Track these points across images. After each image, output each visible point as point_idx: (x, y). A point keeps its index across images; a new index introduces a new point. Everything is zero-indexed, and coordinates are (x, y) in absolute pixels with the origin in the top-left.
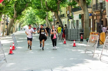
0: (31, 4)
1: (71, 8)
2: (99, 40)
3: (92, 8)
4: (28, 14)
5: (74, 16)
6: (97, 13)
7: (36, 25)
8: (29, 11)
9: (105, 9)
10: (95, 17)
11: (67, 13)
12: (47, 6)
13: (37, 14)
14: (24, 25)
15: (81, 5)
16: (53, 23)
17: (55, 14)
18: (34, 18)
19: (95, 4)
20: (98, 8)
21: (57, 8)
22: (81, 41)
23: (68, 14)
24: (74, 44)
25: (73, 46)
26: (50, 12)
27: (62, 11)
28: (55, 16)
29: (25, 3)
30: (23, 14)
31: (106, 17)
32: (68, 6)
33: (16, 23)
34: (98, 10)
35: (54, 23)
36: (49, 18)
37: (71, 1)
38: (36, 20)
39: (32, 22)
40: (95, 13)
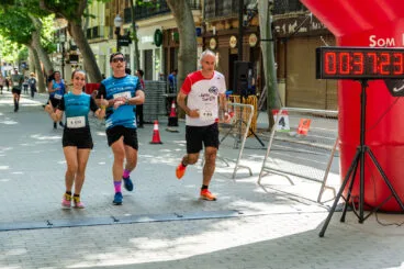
1: (123, 7)
3: (200, 8)
5: (138, 33)
6: (220, 26)
10: (213, 41)
11: (109, 21)
17: (69, 25)
20: (225, 11)
21: (77, 4)
22: (170, 125)
23: (118, 29)
27: (94, 17)
31: (253, 44)
34: (223, 18)
35: (64, 57)
40: (214, 29)
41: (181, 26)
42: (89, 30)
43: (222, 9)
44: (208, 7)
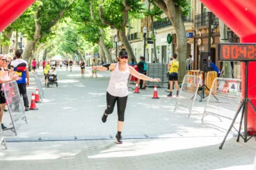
0: (71, 11)
1: (151, 21)
2: (204, 85)
3: (193, 21)
4: (63, 32)
5: (157, 37)
6: (203, 32)
7: (78, 54)
8: (66, 26)
9: (218, 25)
10: (200, 40)
11: (142, 31)
12: (102, 16)
13: (81, 32)
14: (53, 55)
15: (170, 16)
16: (113, 52)
17: (118, 32)
18: (75, 40)
19: (200, 13)
21: (122, 20)
23: (145, 34)
24: (156, 93)
25: (153, 98)
26: (109, 28)
28: (118, 37)
29: (57, 9)
30: (53, 32)
31: (222, 42)
32: (144, 16)
33: (38, 49)
34: (205, 27)
35: (116, 52)
36: (105, 41)
37: (152, 7)
38: (79, 44)
39: (71, 49)
40: (200, 33)
41: (177, 32)
42: (132, 35)
43: (205, 22)
44: (197, 21)
